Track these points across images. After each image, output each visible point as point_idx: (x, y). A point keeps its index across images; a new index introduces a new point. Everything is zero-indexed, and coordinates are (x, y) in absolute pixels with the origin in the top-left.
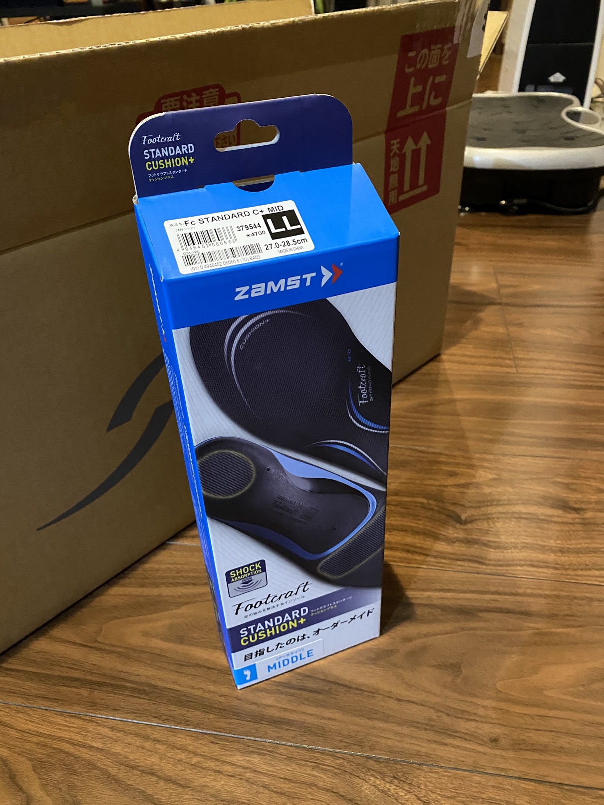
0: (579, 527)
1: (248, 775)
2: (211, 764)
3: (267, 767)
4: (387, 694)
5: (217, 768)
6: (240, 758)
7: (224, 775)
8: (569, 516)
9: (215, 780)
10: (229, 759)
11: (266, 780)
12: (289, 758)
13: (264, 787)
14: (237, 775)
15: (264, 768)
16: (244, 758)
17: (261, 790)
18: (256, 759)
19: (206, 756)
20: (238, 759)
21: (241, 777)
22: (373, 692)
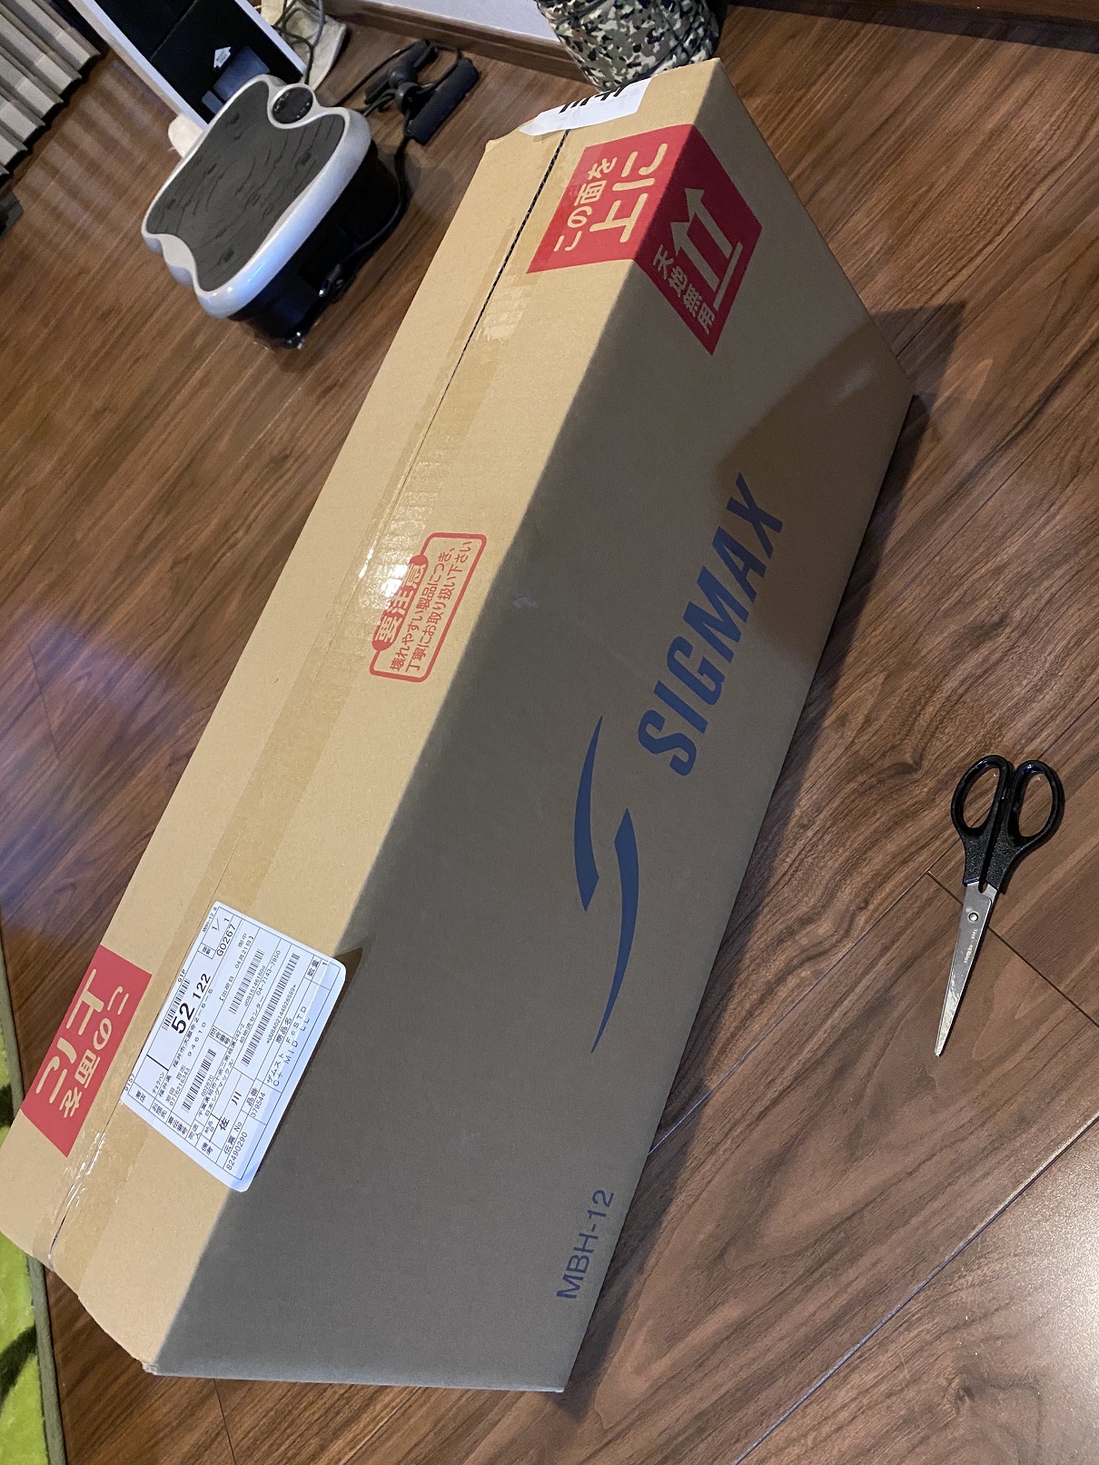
0: (1024, 641)
1: (865, 1401)
2: (826, 1429)
3: (871, 1376)
4: (896, 1180)
5: (834, 1427)
6: (843, 1393)
7: (847, 1425)
8: (1001, 639)
9: (844, 1439)
10: (836, 1406)
11: (883, 1388)
12: (881, 1345)
13: (889, 1396)
14: (856, 1412)
15: (870, 1378)
16: (845, 1389)
17: (888, 1402)
18: (855, 1379)
19: (814, 1426)
20: (843, 1395)
21: (862, 1411)
22: (883, 1192)
